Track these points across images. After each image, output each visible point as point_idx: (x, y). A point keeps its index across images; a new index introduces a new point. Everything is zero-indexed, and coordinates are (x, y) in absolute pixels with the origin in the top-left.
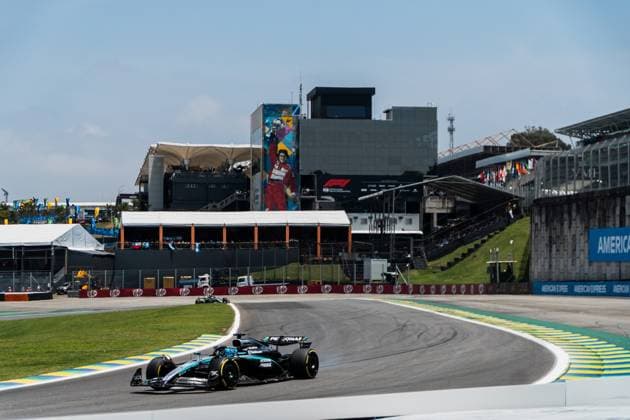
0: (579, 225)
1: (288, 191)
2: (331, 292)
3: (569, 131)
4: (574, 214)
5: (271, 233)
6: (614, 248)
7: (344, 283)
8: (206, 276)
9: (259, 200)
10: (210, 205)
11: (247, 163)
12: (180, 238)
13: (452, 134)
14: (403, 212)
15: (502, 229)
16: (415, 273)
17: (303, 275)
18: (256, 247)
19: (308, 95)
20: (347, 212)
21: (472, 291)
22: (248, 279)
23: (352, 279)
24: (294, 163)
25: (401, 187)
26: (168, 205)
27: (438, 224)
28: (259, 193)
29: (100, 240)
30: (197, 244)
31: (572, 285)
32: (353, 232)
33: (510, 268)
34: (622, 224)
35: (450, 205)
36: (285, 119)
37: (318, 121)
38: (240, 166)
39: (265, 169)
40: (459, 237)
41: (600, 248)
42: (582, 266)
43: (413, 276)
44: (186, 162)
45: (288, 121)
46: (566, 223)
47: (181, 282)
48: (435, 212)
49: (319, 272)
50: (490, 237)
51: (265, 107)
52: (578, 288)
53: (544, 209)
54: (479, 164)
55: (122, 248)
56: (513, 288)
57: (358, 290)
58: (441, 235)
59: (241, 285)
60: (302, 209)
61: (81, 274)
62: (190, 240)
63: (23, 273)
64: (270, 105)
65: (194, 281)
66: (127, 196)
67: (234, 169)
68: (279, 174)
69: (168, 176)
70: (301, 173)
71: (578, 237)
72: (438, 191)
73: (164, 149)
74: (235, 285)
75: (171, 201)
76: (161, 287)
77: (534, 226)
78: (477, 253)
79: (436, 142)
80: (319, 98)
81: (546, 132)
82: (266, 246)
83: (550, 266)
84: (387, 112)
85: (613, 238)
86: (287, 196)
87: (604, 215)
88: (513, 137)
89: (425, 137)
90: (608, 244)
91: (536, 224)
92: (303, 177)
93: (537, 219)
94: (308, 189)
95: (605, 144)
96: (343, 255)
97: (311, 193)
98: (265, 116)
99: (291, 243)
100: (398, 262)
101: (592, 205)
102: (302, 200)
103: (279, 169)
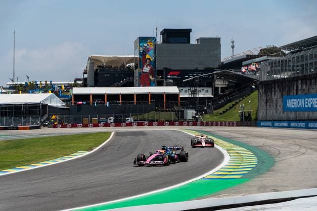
0: (279, 94)
1: (151, 77)
2: (169, 125)
3: (285, 47)
4: (276, 89)
5: (142, 97)
6: (293, 105)
7: (175, 121)
8: (112, 118)
9: (138, 82)
10: (115, 84)
11: (133, 64)
12: (100, 100)
13: (233, 49)
14: (205, 87)
15: (249, 95)
16: (208, 116)
17: (156, 117)
18: (135, 104)
19: (161, 32)
20: (178, 87)
21: (231, 124)
22: (131, 119)
23: (179, 119)
24: (154, 64)
25: (204, 75)
26: (96, 84)
27: (221, 92)
28: (138, 78)
29: (63, 101)
30: (108, 103)
31: (274, 122)
32: (180, 96)
33: (249, 113)
34: (297, 94)
35: (227, 83)
36: (149, 44)
37: (165, 44)
39: (140, 67)
40: (229, 99)
41: (288, 105)
42: (280, 113)
43: (207, 117)
44: (104, 64)
46: (273, 93)
47: (100, 120)
48: (220, 86)
49: (163, 115)
50: (243, 99)
51: (140, 38)
52: (276, 124)
53: (264, 86)
54: (244, 63)
55: (73, 105)
56: (249, 124)
57: (181, 124)
58: (221, 97)
59: (127, 122)
60: (158, 86)
61: (54, 117)
62: (104, 101)
63: (27, 117)
64: (142, 37)
65: (106, 120)
66: (79, 80)
67: (127, 67)
68: (147, 69)
69: (97, 70)
70: (157, 69)
71: (278, 100)
72: (221, 77)
73: (94, 58)
74: (125, 122)
75: (98, 83)
76: (91, 122)
77: (259, 94)
78: (237, 106)
79: (220, 54)
80: (165, 35)
81: (276, 47)
82: (140, 104)
83: (266, 113)
84: (197, 40)
85: (293, 100)
86: (150, 80)
87: (289, 90)
88: (261, 50)
89: (215, 52)
90: (292, 103)
92: (158, 71)
93: (261, 91)
94: (160, 76)
95: (303, 53)
96: (176, 108)
97: (161, 78)
98: (140, 42)
99: (151, 102)
100: (200, 111)
101: (284, 84)
102: (158, 82)
103: (147, 67)
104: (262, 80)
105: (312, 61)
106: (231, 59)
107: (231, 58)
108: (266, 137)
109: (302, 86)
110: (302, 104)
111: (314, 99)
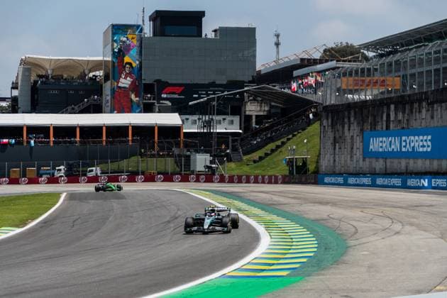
0: (356, 128)
1: (133, 96)
2: (163, 181)
3: (368, 46)
4: (352, 119)
6: (381, 147)
7: (174, 174)
8: (62, 167)
9: (109, 104)
10: (69, 108)
11: (100, 73)
12: (42, 135)
13: (278, 47)
14: (228, 115)
15: (304, 129)
16: (232, 165)
17: (142, 167)
18: (104, 143)
19: (150, 17)
20: (180, 115)
21: (273, 181)
22: (96, 170)
23: (181, 170)
24: (138, 73)
25: (226, 93)
26: (35, 108)
27: (256, 124)
28: (109, 98)
31: (347, 177)
32: (184, 131)
33: (304, 161)
34: (388, 128)
35: (267, 109)
36: (130, 37)
37: (158, 38)
38: (94, 76)
39: (114, 78)
40: (269, 135)
41: (371, 147)
42: (357, 161)
43: (231, 168)
44: (49, 72)
45: (133, 38)
46: (346, 126)
47: (41, 172)
48: (254, 114)
49: (153, 164)
50: (294, 136)
51: (113, 26)
52: (351, 180)
53: (330, 114)
54: (296, 73)
56: (303, 179)
57: (185, 179)
58: (256, 133)
59: (90, 175)
60: (144, 113)
62: (49, 137)
64: (117, 25)
65: (51, 171)
66: (3, 99)
67: (91, 79)
68: (125, 82)
69: (36, 82)
70: (144, 82)
71: (355, 137)
72: (256, 96)
73: (31, 61)
74: (85, 175)
75: (37, 105)
76: (24, 176)
77: (322, 127)
78: (283, 149)
79: (254, 56)
80: (159, 19)
81: (352, 46)
82: (112, 143)
83: (335, 161)
84: (215, 31)
85: (381, 139)
86: (132, 100)
87: (375, 120)
88: (325, 51)
89: (246, 53)
90: (378, 144)
91: (324, 127)
92: (146, 85)
93: (325, 122)
94: (150, 94)
95: (398, 56)
96: (176, 151)
97: (151, 99)
98: (114, 34)
99: (133, 141)
100: (218, 157)
101: (365, 112)
102: (144, 104)
103: (125, 78)
104: (327, 104)
105: (413, 71)
106: (273, 66)
107: (273, 64)
108: (334, 204)
109: (396, 114)
110: (395, 146)
111: (417, 138)
